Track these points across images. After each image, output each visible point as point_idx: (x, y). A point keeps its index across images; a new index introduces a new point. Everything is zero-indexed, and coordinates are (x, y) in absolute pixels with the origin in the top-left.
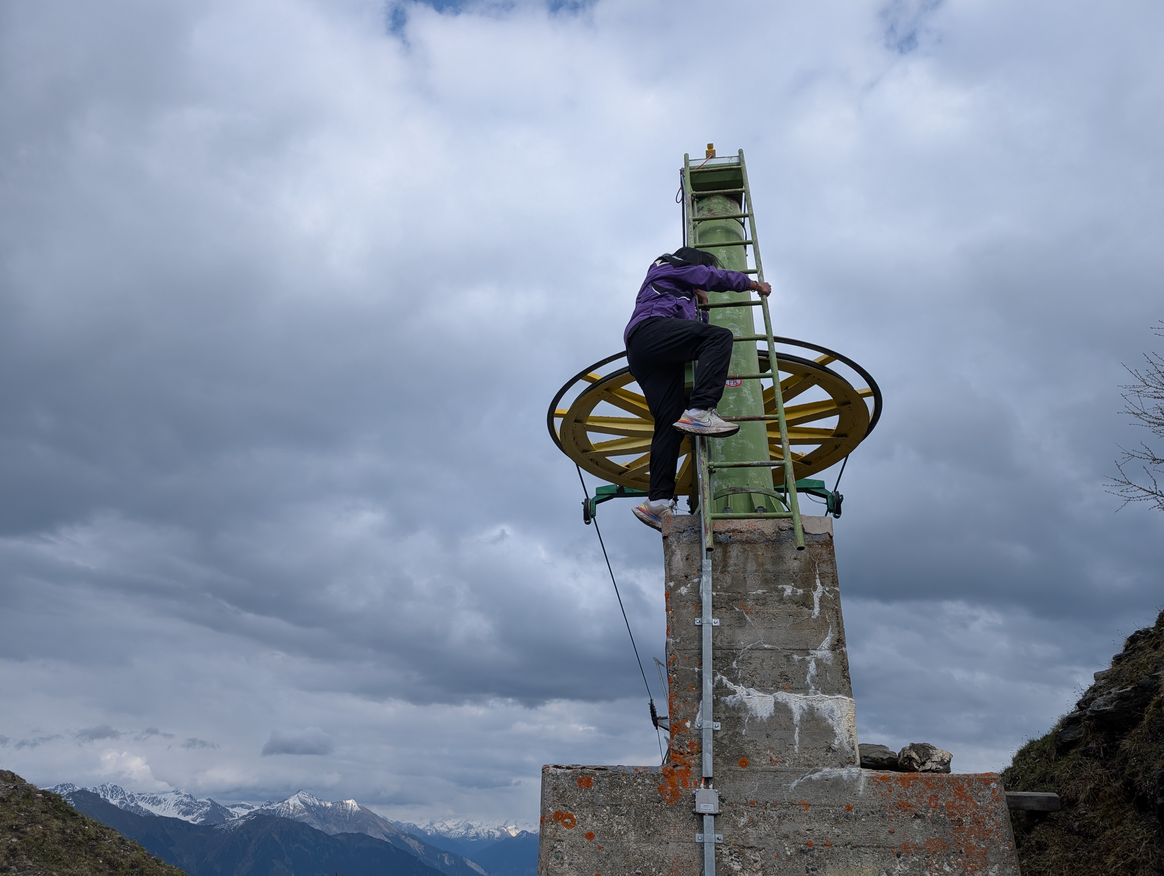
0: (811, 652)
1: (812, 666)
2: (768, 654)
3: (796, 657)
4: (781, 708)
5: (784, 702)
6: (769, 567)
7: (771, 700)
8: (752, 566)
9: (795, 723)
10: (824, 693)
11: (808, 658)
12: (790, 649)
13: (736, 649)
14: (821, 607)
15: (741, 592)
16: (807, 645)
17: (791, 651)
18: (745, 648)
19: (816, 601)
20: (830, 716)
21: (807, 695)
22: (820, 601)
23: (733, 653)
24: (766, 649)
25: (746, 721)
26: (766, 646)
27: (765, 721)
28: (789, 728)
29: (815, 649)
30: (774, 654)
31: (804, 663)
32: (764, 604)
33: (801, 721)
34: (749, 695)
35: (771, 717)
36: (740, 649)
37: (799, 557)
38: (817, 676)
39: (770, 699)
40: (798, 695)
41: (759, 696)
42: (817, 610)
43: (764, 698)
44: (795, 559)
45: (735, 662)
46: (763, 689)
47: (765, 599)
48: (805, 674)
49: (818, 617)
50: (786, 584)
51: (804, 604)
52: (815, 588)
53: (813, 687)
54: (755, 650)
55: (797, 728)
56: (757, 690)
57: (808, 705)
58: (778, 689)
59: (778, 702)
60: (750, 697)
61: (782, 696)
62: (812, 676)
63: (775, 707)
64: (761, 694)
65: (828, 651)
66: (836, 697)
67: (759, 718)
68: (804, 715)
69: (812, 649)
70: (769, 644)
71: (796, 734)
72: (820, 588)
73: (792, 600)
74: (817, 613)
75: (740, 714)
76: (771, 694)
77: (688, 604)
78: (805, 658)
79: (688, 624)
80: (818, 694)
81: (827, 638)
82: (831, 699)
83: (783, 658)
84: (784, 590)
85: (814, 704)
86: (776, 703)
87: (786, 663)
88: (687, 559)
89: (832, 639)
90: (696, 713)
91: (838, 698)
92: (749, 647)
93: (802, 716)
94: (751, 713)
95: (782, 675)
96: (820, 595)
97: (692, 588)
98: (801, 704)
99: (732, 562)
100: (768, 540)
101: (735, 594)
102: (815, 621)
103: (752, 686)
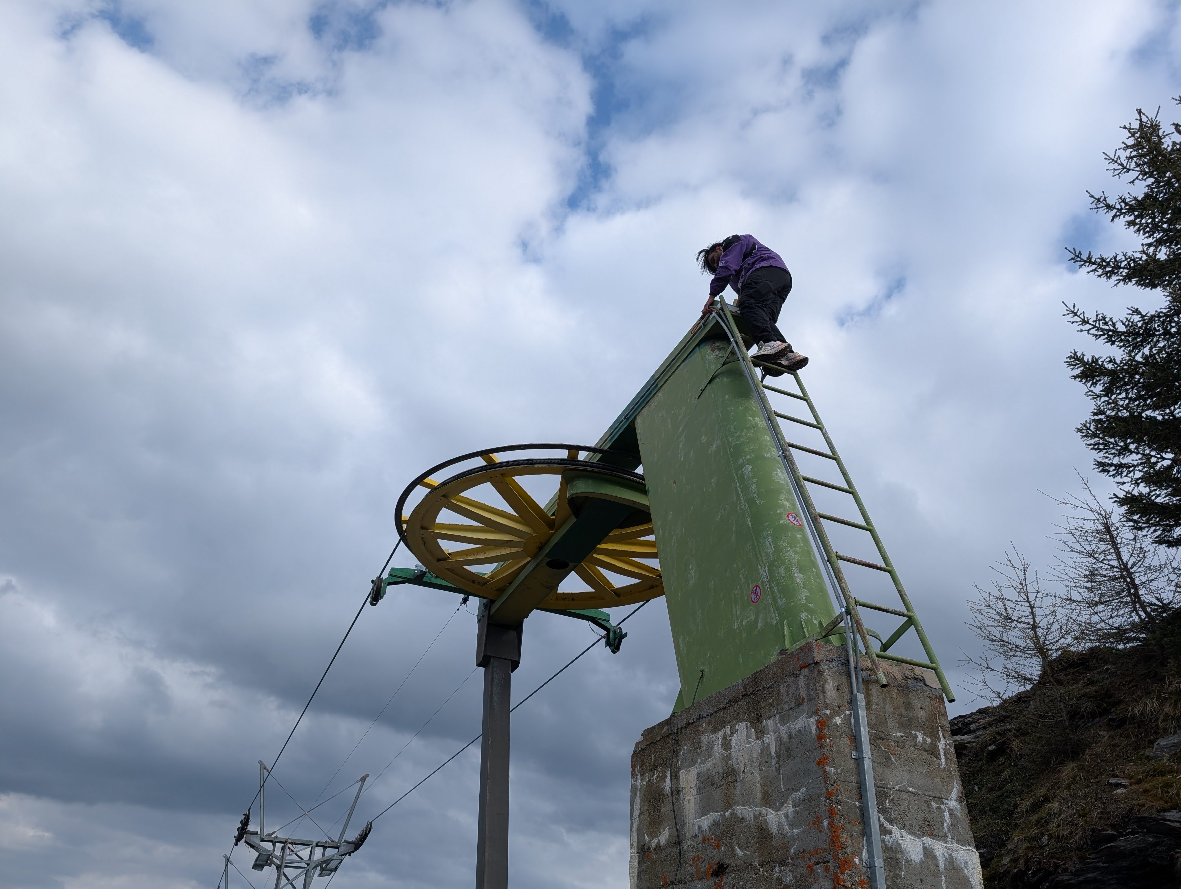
0: (945, 801)
1: (947, 814)
2: (912, 797)
3: (933, 803)
4: (928, 853)
5: (930, 847)
6: (903, 711)
7: (920, 845)
8: (889, 709)
9: (941, 870)
10: (958, 843)
11: (943, 806)
12: (928, 796)
13: (887, 788)
14: (946, 758)
15: (884, 731)
16: (941, 794)
17: (930, 798)
18: (894, 788)
19: (942, 752)
20: (965, 867)
21: (946, 843)
22: (944, 753)
23: (884, 792)
24: (910, 792)
25: (903, 863)
26: (910, 789)
27: (918, 865)
28: (937, 875)
29: (947, 799)
30: (917, 798)
31: (940, 811)
32: (903, 747)
33: (945, 869)
34: (902, 837)
35: (922, 862)
36: (890, 789)
37: (924, 707)
38: (952, 825)
39: (918, 843)
40: (940, 843)
41: (911, 839)
42: (943, 760)
43: (914, 842)
44: (921, 708)
45: (887, 802)
46: (912, 832)
47: (903, 742)
48: (943, 822)
49: (945, 768)
50: (917, 731)
51: (932, 754)
52: (939, 740)
53: (950, 837)
54: (902, 791)
55: (943, 876)
56: (908, 832)
57: (948, 853)
58: (924, 834)
59: (926, 847)
60: (904, 839)
61: (929, 841)
62: (948, 826)
63: (924, 852)
64: (912, 837)
65: (956, 803)
66: (968, 848)
67: (913, 861)
68: (947, 863)
69: (945, 799)
70: (912, 787)
71: (943, 882)
72: (943, 740)
73: (923, 747)
74: (943, 764)
75: (898, 856)
76: (919, 838)
77: (843, 735)
78: (940, 807)
79: (846, 756)
80: (954, 844)
81: (954, 790)
82: (964, 850)
83: (924, 804)
84: (916, 736)
85: (953, 853)
86: (924, 848)
87: (927, 808)
88: (838, 690)
89: (958, 792)
90: (862, 850)
91: (969, 850)
92: (897, 787)
93: (945, 864)
94: (906, 857)
95: (925, 820)
96: (944, 747)
97: (845, 719)
98: (943, 852)
99: (874, 700)
100: (899, 686)
101: (879, 733)
102: (944, 771)
103: (904, 827)
